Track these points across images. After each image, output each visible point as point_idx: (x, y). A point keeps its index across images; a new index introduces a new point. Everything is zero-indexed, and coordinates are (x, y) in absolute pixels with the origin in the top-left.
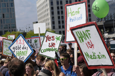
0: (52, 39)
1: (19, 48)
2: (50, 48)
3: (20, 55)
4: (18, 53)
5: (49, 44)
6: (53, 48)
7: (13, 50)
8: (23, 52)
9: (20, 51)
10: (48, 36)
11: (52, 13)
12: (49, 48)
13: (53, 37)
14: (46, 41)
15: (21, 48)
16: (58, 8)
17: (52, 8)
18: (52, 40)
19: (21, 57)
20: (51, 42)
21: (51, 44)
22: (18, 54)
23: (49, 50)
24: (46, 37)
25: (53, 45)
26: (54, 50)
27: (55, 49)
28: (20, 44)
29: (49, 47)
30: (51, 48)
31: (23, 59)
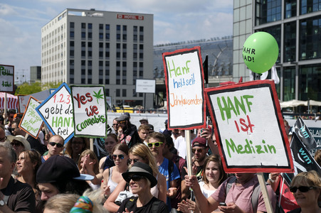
0: (87, 99)
1: (59, 111)
2: (91, 117)
3: (60, 124)
4: (55, 120)
5: (87, 110)
6: (97, 117)
7: (45, 115)
8: (66, 119)
9: (61, 118)
10: (78, 95)
11: (71, 53)
12: (88, 118)
13: (88, 95)
14: (79, 107)
15: (63, 112)
16: (83, 44)
17: (72, 44)
18: (89, 101)
19: (62, 129)
20: (88, 105)
21: (89, 111)
22: (55, 124)
23: (91, 122)
24: (75, 97)
25: (94, 109)
26: (99, 120)
27: (101, 118)
28: (62, 103)
29: (89, 116)
30: (93, 117)
31: (65, 133)
